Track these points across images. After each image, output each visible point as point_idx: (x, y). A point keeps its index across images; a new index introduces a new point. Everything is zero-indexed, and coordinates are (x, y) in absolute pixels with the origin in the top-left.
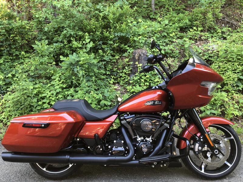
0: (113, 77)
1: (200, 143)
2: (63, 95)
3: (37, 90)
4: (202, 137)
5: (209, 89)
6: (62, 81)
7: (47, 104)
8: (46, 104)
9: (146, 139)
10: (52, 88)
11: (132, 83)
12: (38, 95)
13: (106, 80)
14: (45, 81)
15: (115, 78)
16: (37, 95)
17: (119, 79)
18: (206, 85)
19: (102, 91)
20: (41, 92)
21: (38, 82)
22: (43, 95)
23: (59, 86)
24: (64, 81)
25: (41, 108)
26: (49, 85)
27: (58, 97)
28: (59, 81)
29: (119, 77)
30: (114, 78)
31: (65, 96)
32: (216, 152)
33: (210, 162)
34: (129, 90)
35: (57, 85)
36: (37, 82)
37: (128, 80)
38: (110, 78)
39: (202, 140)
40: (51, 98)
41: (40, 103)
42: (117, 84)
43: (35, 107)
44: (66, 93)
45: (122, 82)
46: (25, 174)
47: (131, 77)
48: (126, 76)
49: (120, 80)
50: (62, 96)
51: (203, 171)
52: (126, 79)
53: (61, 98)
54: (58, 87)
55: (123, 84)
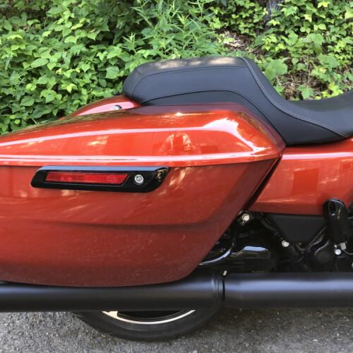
2: (92, 63)
3: (15, 48)
6: (82, 20)
7: (53, 89)
8: (49, 91)
10: (56, 43)
11: (277, 26)
12: (20, 65)
14: (30, 23)
16: (16, 64)
20: (26, 53)
21: (9, 27)
22: (35, 64)
23: (77, 37)
24: (88, 21)
25: (36, 103)
26: (46, 34)
27: (78, 70)
28: (74, 21)
29: (234, 10)
31: (99, 66)
34: (268, 48)
35: (70, 35)
36: (6, 28)
40: (60, 71)
41: (30, 87)
42: (228, 32)
43: (18, 98)
44: (101, 56)
46: (41, 321)
48: (254, 7)
49: (236, 20)
50: (91, 65)
53: (87, 72)
54: (73, 40)
55: (247, 31)
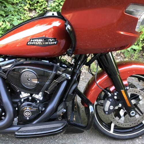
0: (28, 2)
1: (114, 100)
4: (116, 94)
5: (139, 21)
9: (33, 96)
13: (20, 5)
15: (31, 3)
17: (35, 5)
18: (135, 13)
19: (10, 19)
30: (29, 4)
32: (133, 113)
33: (123, 122)
37: (45, 6)
38: (25, 3)
39: (116, 97)
45: (39, 8)
47: (49, 3)
51: (112, 132)
52: (43, 5)
